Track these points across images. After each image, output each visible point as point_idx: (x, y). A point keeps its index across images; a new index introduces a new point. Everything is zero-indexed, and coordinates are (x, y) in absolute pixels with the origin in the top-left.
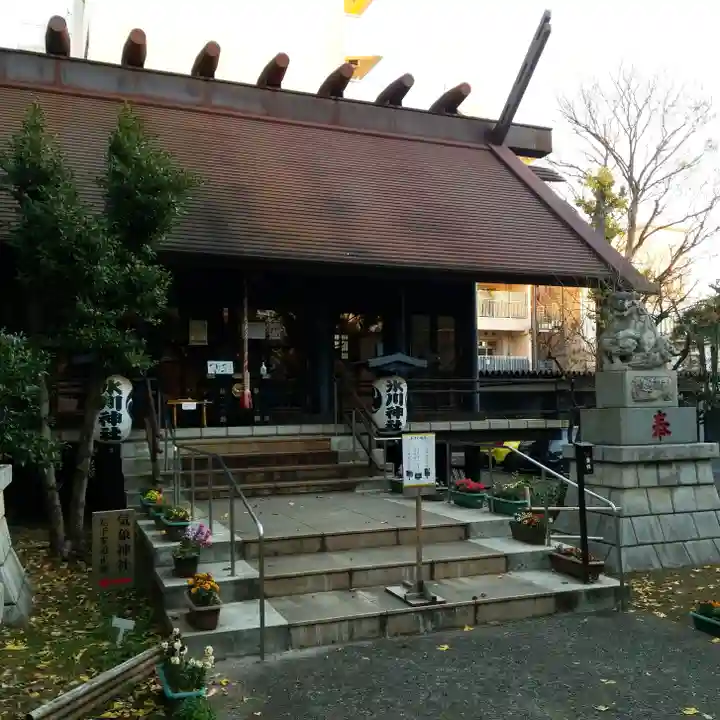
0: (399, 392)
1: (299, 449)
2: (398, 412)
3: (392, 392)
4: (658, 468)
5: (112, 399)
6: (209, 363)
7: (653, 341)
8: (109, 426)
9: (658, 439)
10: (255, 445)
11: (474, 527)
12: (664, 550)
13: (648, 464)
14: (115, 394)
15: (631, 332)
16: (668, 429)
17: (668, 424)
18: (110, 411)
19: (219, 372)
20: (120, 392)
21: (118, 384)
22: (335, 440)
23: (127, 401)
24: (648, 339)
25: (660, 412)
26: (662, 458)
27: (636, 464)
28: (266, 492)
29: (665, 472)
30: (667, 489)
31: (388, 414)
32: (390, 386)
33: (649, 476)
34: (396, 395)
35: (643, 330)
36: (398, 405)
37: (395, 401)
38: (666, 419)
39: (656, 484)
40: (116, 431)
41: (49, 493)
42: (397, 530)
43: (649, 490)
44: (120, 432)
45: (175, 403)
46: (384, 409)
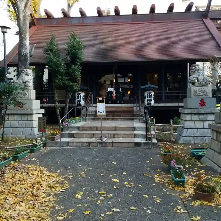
0: (150, 95)
1: (125, 109)
2: (150, 100)
3: (148, 95)
4: (199, 115)
5: (79, 97)
6: (109, 88)
7: (203, 78)
8: (79, 103)
9: (201, 107)
10: (114, 108)
11: (136, 128)
12: (197, 139)
13: (195, 114)
14: (80, 96)
15: (195, 76)
16: (205, 104)
17: (205, 103)
18: (79, 99)
19: (111, 90)
20: (81, 95)
21: (81, 93)
22: (135, 108)
23: (83, 97)
24: (201, 78)
25: (202, 99)
26: (200, 112)
27: (191, 114)
28: (111, 119)
29: (201, 117)
30: (202, 122)
31: (147, 101)
32: (148, 93)
33: (196, 117)
34: (149, 96)
35: (199, 75)
36: (150, 98)
37: (149, 98)
38: (204, 101)
39: (198, 120)
40: (80, 104)
41: (58, 116)
42: (115, 127)
43: (195, 122)
44: (81, 104)
45: (97, 98)
46: (146, 99)
